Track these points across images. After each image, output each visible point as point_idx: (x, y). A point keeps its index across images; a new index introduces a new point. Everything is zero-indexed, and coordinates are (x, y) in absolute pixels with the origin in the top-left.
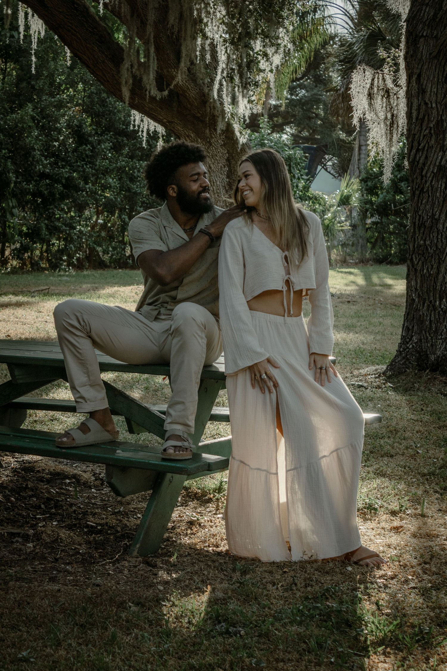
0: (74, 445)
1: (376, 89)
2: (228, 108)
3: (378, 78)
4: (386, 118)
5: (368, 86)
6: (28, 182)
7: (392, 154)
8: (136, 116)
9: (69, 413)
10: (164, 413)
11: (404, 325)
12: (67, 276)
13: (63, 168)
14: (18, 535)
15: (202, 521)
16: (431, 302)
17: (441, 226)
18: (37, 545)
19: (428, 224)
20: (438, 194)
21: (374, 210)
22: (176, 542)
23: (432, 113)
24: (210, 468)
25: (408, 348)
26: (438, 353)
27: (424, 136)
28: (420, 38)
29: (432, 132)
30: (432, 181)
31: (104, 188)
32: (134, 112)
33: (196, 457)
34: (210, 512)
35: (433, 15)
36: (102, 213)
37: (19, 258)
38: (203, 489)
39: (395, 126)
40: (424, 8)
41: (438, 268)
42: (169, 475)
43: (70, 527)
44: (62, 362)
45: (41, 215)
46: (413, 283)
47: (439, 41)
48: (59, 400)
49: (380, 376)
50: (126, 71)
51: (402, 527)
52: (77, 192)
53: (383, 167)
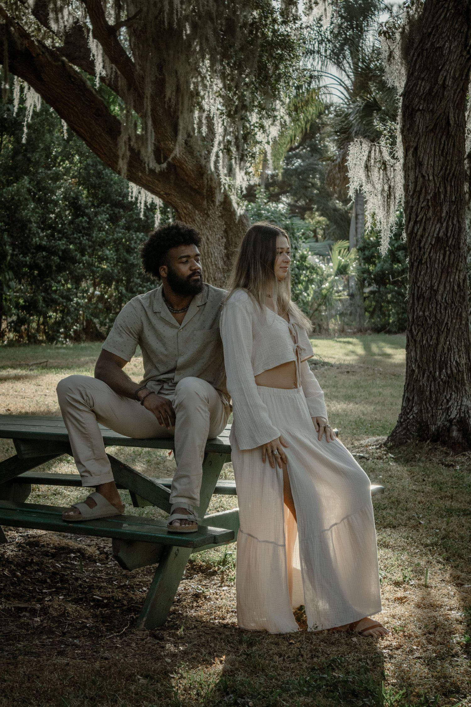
0: (81, 519)
1: (372, 161)
2: (225, 180)
3: (375, 151)
4: (383, 190)
5: (365, 158)
6: (25, 255)
7: (389, 225)
8: (134, 188)
9: (72, 488)
10: (169, 486)
11: (404, 396)
12: (64, 348)
13: (60, 239)
14: (25, 609)
15: (208, 593)
16: (431, 373)
17: (440, 297)
18: (45, 619)
19: (427, 295)
20: (436, 266)
21: (372, 279)
22: (182, 614)
23: (429, 186)
24: (215, 541)
25: (408, 418)
26: (439, 423)
27: (422, 208)
28: (416, 112)
29: (430, 204)
30: (430, 253)
31: (101, 259)
32: (132, 184)
33: (202, 530)
34: (215, 584)
35: (429, 89)
36: (99, 284)
37: (15, 331)
38: (207, 562)
39: (392, 197)
40: (420, 83)
41: (438, 339)
42: (175, 548)
43: (77, 601)
44: (66, 437)
45: (38, 287)
46: (413, 354)
47: (435, 115)
48: (62, 474)
49: (381, 447)
50: (123, 144)
51: (405, 597)
52: (74, 264)
53: (381, 238)
